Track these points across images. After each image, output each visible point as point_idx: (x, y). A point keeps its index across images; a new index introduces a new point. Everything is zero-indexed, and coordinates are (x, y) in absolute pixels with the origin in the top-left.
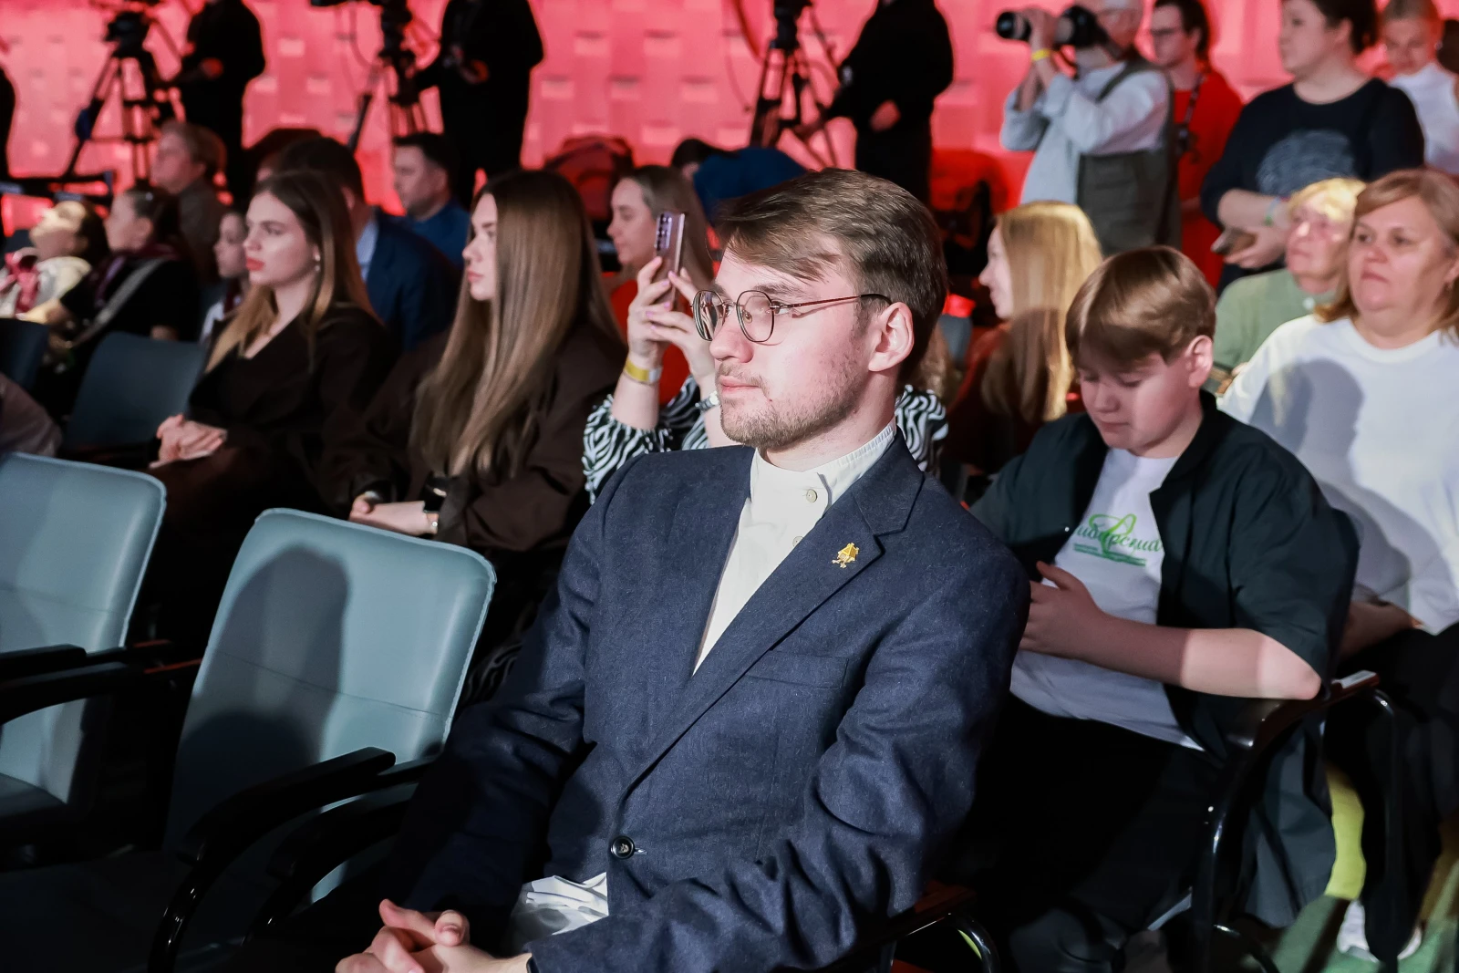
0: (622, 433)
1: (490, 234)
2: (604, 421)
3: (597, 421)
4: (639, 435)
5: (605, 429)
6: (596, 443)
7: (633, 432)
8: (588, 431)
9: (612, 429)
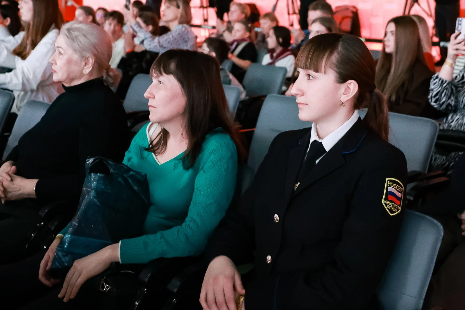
0: (443, 81)
1: (392, 34)
2: (437, 77)
3: (435, 78)
4: (447, 82)
5: (437, 80)
6: (434, 84)
7: (446, 81)
8: (432, 80)
9: (440, 80)
